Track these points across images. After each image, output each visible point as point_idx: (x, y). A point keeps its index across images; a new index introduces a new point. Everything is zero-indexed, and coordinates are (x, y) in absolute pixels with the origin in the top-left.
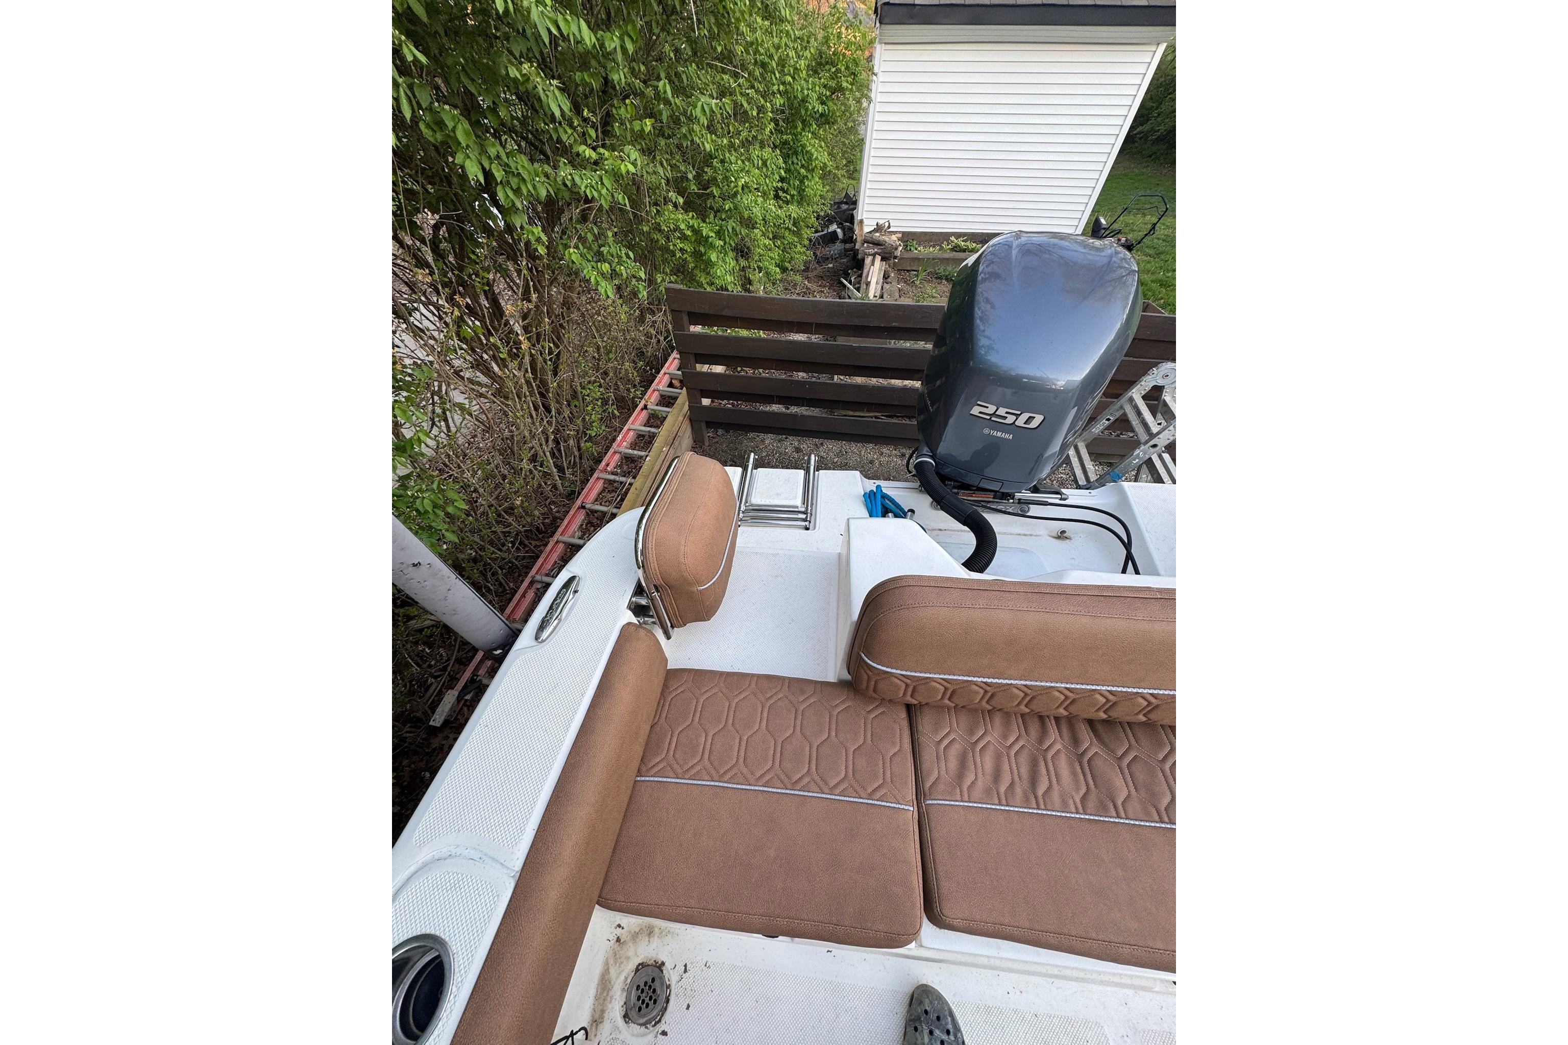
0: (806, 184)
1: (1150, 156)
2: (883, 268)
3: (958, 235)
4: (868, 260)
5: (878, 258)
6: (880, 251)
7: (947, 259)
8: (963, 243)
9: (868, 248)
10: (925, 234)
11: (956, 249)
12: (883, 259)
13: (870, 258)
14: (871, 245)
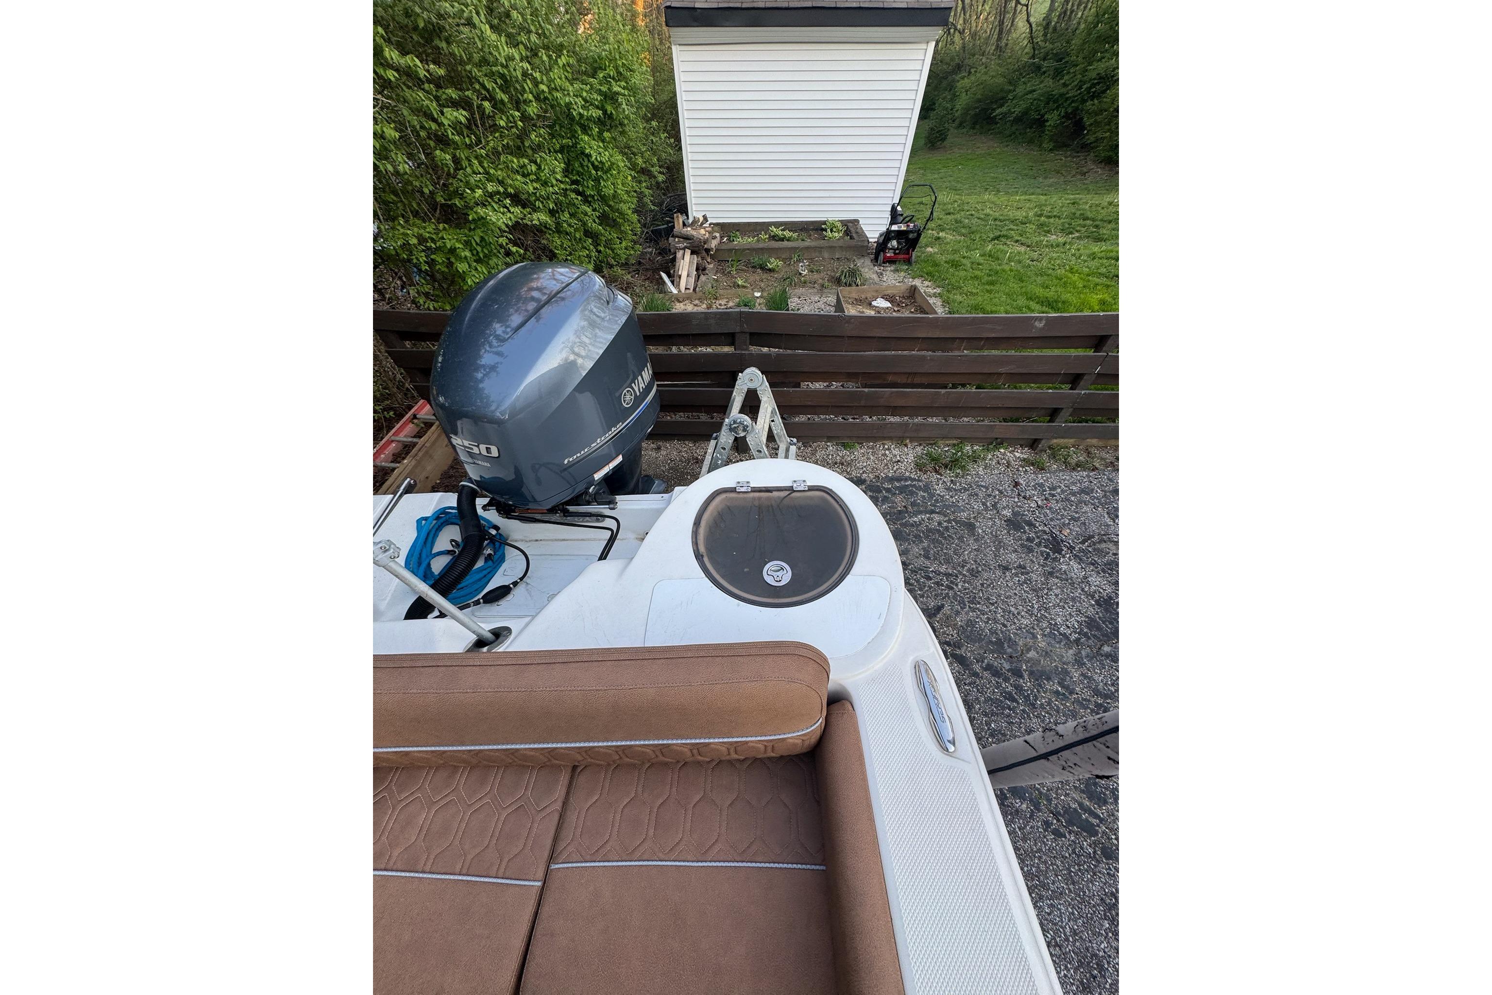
0: (602, 184)
1: (1010, 136)
2: (695, 262)
3: (777, 224)
4: (679, 254)
5: (688, 252)
6: (688, 245)
7: (762, 249)
8: (780, 233)
9: (679, 242)
10: (749, 224)
11: (774, 238)
12: (692, 253)
13: (681, 252)
14: (682, 240)
